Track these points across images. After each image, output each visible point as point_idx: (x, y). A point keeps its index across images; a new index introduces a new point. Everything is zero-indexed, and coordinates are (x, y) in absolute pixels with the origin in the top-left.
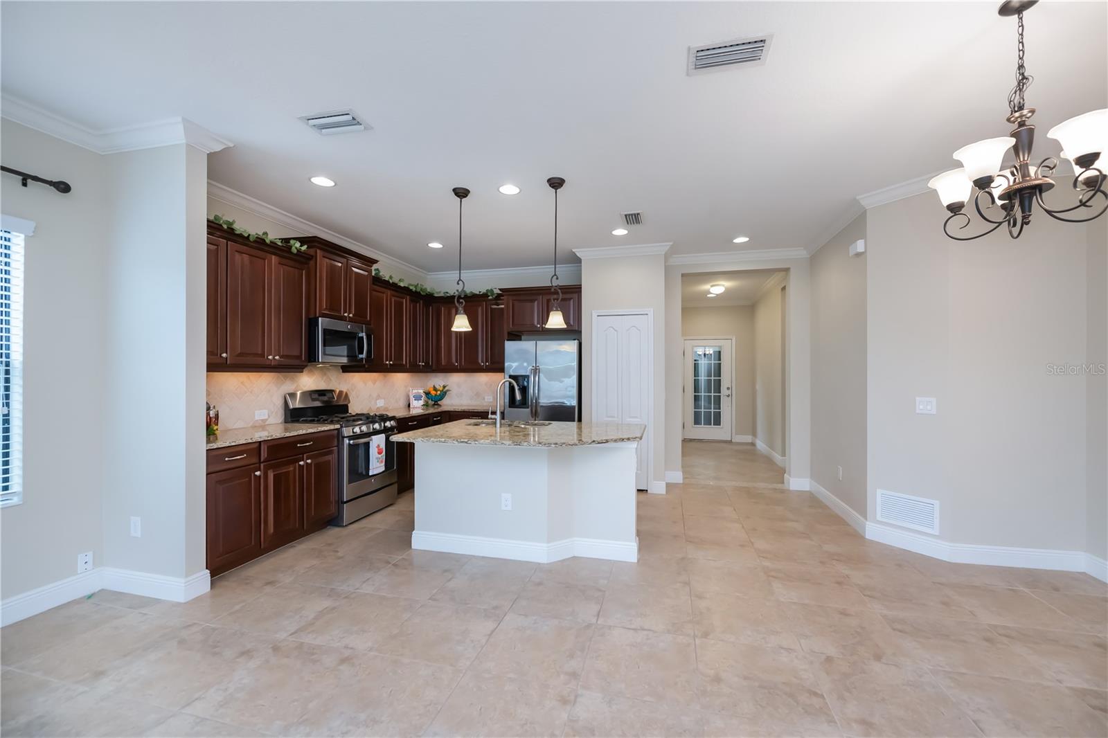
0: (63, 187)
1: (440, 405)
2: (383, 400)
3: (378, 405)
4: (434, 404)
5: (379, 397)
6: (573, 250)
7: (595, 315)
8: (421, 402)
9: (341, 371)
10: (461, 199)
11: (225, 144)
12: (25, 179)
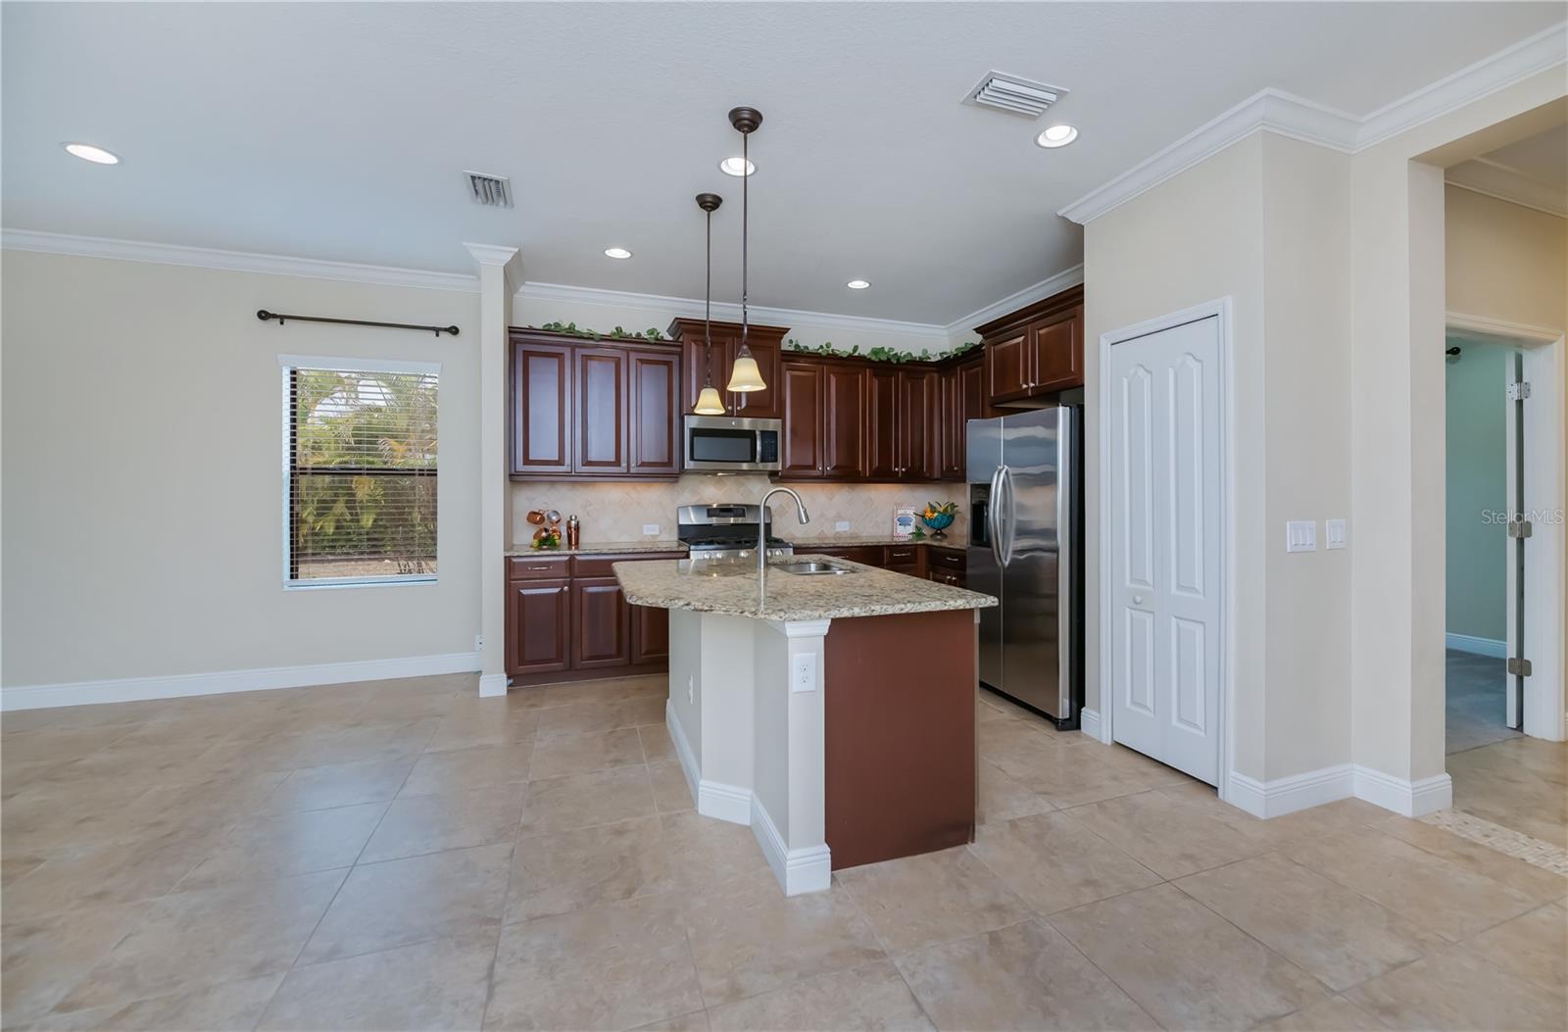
0: (454, 331)
1: (945, 536)
2: (847, 523)
3: (838, 530)
4: (936, 534)
5: (839, 518)
6: (1060, 214)
7: (1105, 344)
8: (911, 529)
9: (769, 481)
10: (709, 211)
11: (511, 252)
12: (437, 331)
